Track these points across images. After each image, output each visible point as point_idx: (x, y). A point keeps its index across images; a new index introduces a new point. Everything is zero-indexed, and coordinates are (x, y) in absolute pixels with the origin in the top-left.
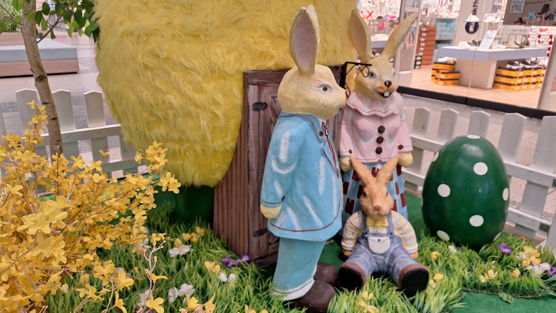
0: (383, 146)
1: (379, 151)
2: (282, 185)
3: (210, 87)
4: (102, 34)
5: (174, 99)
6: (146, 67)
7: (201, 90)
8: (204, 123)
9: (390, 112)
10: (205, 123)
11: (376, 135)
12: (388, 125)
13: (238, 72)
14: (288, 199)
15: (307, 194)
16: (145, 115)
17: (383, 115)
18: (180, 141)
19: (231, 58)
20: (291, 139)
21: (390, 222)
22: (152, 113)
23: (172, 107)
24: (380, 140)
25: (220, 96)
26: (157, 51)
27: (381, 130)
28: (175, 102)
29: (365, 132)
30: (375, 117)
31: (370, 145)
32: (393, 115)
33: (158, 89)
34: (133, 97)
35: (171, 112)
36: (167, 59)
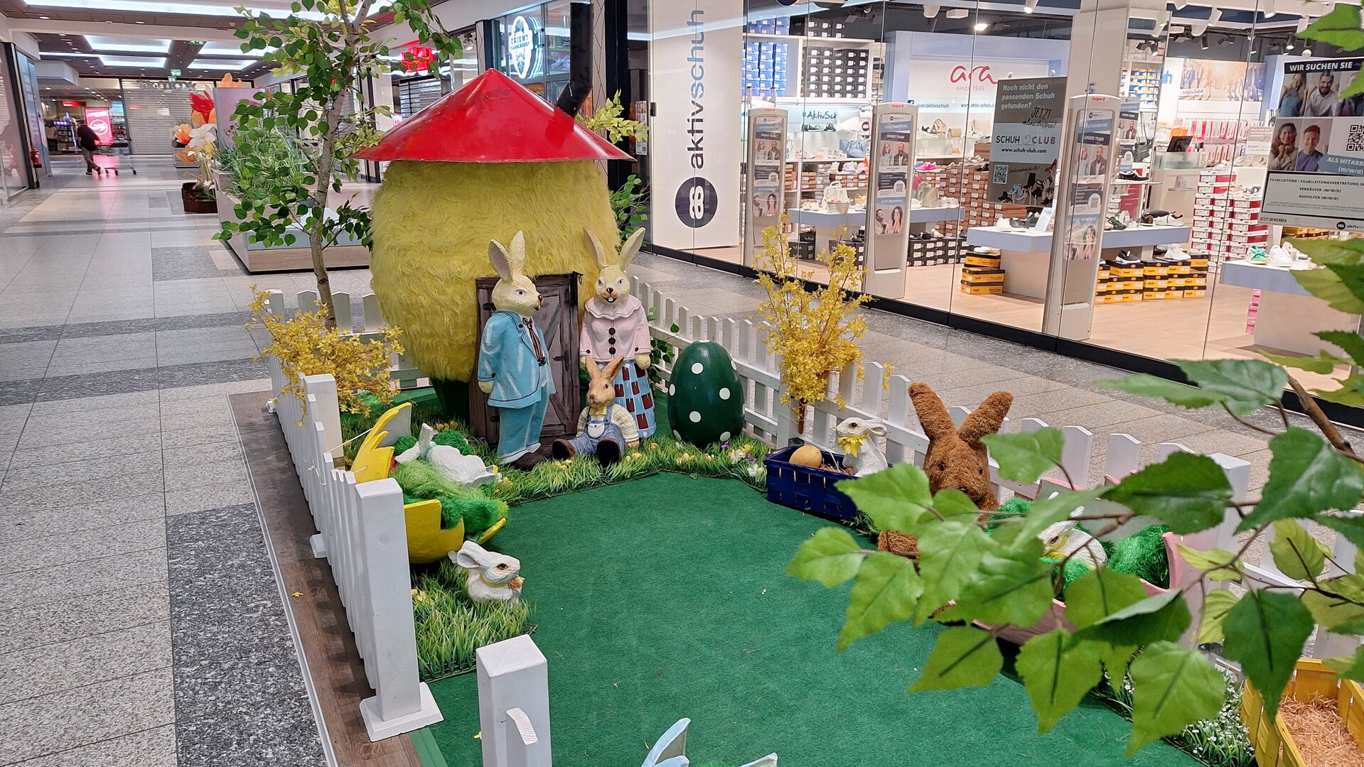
0: (615, 346)
1: (612, 351)
2: (489, 363)
3: (450, 290)
4: (374, 246)
5: (423, 300)
6: (403, 274)
7: (444, 293)
8: (446, 320)
9: (618, 316)
10: (448, 320)
11: (609, 337)
12: (619, 327)
13: (472, 278)
14: (497, 376)
15: (509, 372)
16: (404, 313)
17: (612, 318)
18: (432, 336)
19: (466, 268)
20: (494, 328)
21: (609, 413)
22: (409, 312)
23: (423, 307)
24: (612, 341)
25: (458, 298)
26: (412, 261)
27: (612, 331)
28: (424, 302)
29: (597, 333)
30: (604, 319)
31: (604, 345)
32: (621, 319)
33: (412, 292)
34: (395, 298)
35: (422, 310)
36: (418, 269)
